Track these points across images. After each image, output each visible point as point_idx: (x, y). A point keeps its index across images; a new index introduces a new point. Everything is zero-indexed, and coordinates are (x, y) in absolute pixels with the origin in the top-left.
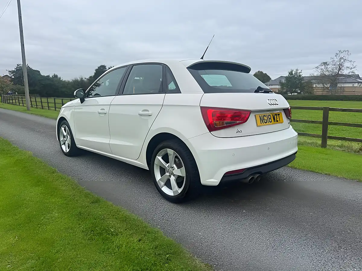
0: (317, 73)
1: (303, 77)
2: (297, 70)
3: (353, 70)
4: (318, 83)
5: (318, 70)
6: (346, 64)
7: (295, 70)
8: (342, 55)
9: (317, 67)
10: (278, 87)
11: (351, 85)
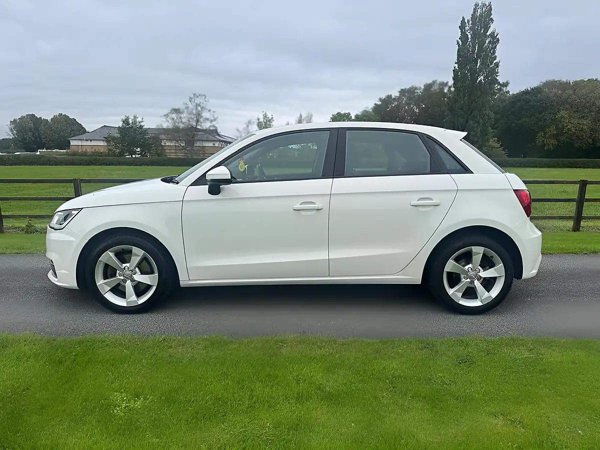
0: (166, 124)
1: (146, 130)
2: (135, 117)
3: (213, 123)
4: (170, 140)
5: (168, 119)
6: (205, 114)
7: (132, 118)
8: (198, 101)
9: (166, 116)
10: (102, 143)
11: (211, 144)
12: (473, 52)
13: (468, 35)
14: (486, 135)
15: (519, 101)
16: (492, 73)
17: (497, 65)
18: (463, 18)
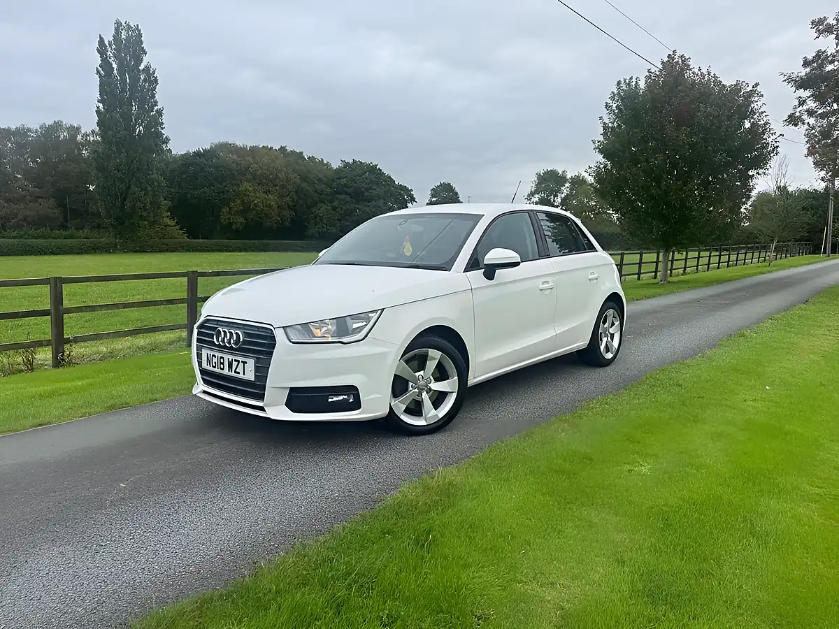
12: (123, 90)
13: (111, 64)
14: (159, 208)
15: (191, 165)
16: (155, 122)
17: (160, 113)
18: (100, 37)
